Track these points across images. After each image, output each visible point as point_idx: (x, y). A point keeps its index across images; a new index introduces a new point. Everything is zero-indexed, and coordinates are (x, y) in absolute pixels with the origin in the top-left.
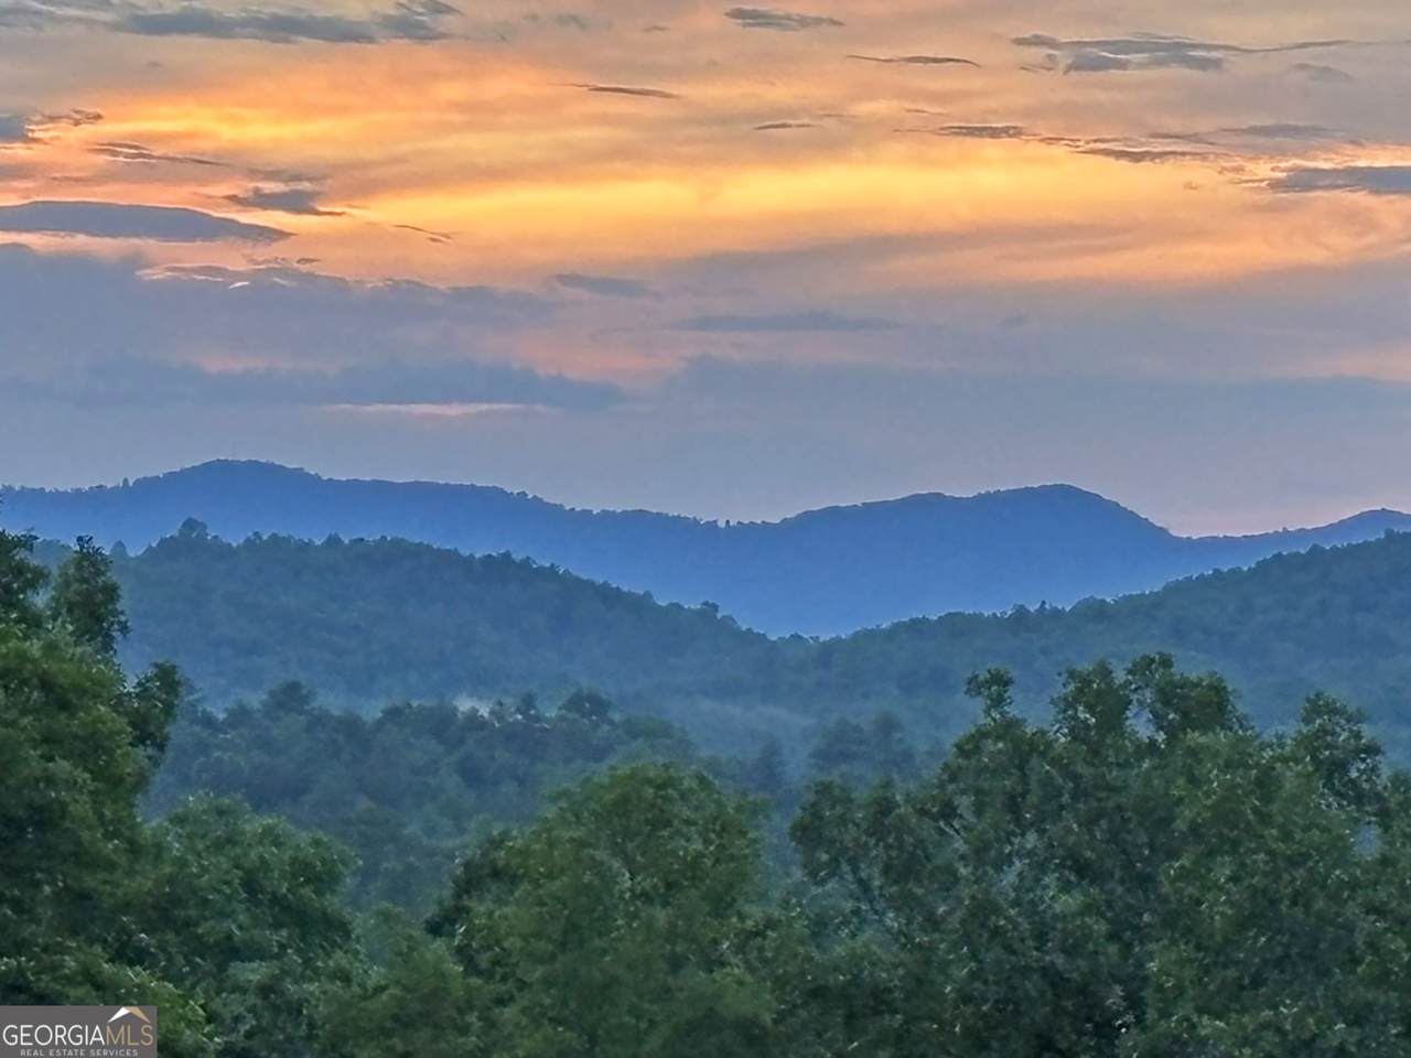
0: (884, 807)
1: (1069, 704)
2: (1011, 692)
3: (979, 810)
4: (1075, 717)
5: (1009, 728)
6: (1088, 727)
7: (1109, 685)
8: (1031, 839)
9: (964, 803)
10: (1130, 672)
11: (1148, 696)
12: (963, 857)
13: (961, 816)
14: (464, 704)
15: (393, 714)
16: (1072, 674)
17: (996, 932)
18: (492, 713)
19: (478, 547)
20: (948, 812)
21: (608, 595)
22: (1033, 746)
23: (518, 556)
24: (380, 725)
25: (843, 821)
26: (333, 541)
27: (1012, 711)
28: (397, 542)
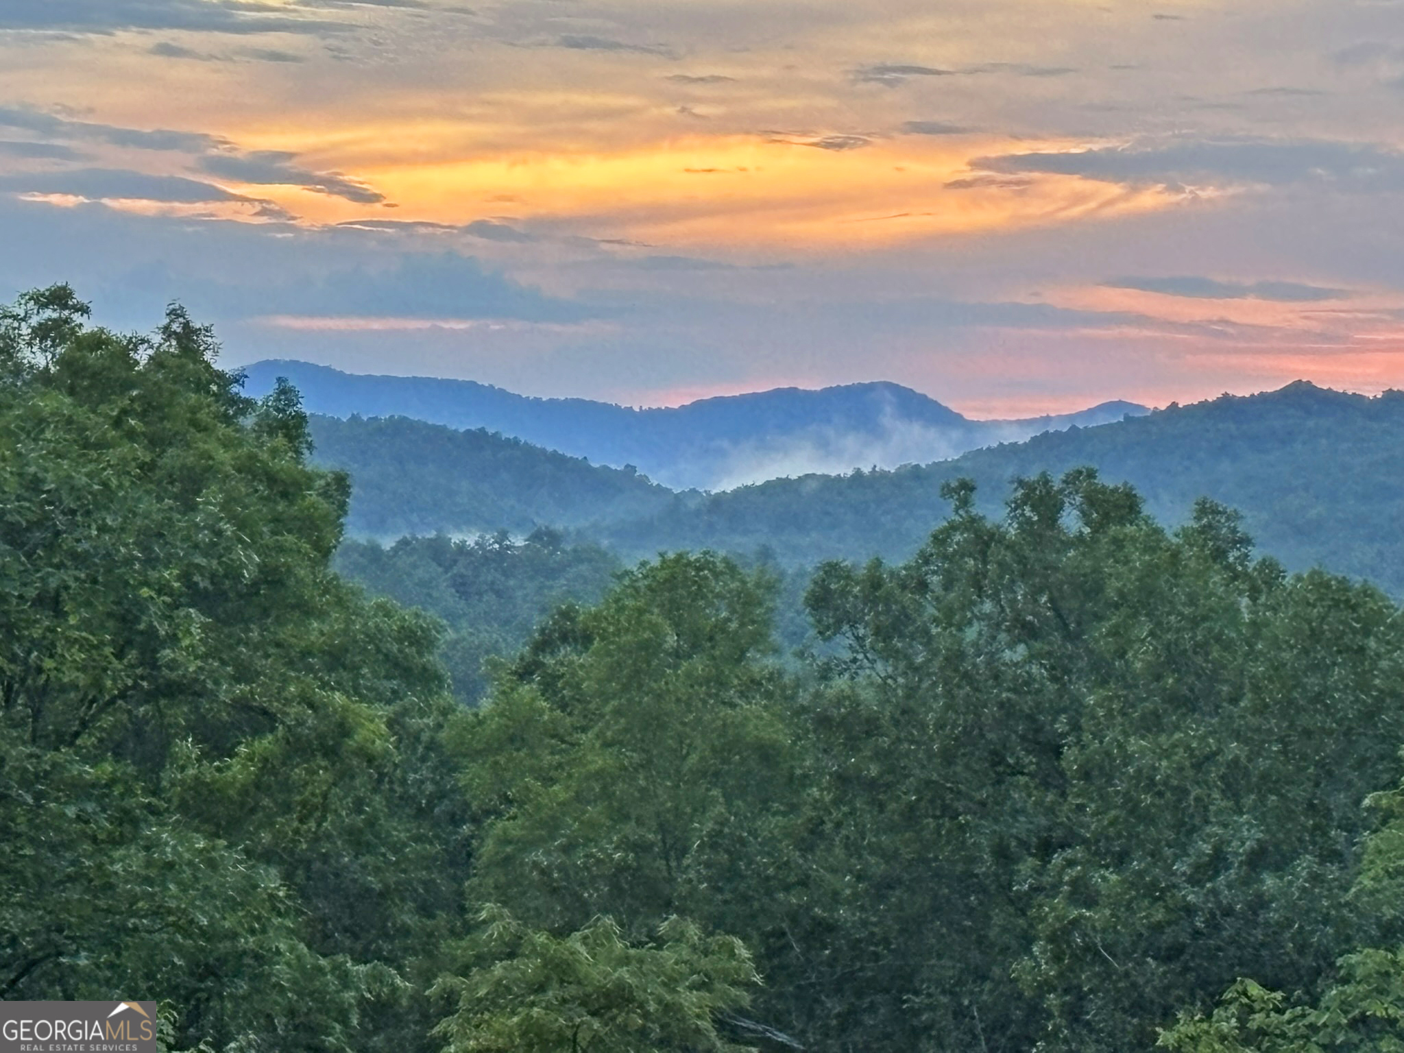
0: (875, 583)
1: (1018, 505)
2: (974, 497)
3: (948, 586)
4: (1023, 515)
5: (973, 523)
6: (1033, 523)
7: (1048, 493)
8: (988, 607)
9: (935, 580)
10: (1064, 482)
11: (1078, 499)
12: (936, 620)
13: (933, 591)
14: (455, 538)
15: (404, 543)
16: (1021, 483)
17: (966, 676)
18: (477, 543)
19: (461, 425)
20: (923, 586)
21: (557, 460)
22: (992, 536)
23: (491, 431)
24: (395, 550)
25: (844, 593)
26: (355, 418)
27: (975, 511)
28: (403, 419)
